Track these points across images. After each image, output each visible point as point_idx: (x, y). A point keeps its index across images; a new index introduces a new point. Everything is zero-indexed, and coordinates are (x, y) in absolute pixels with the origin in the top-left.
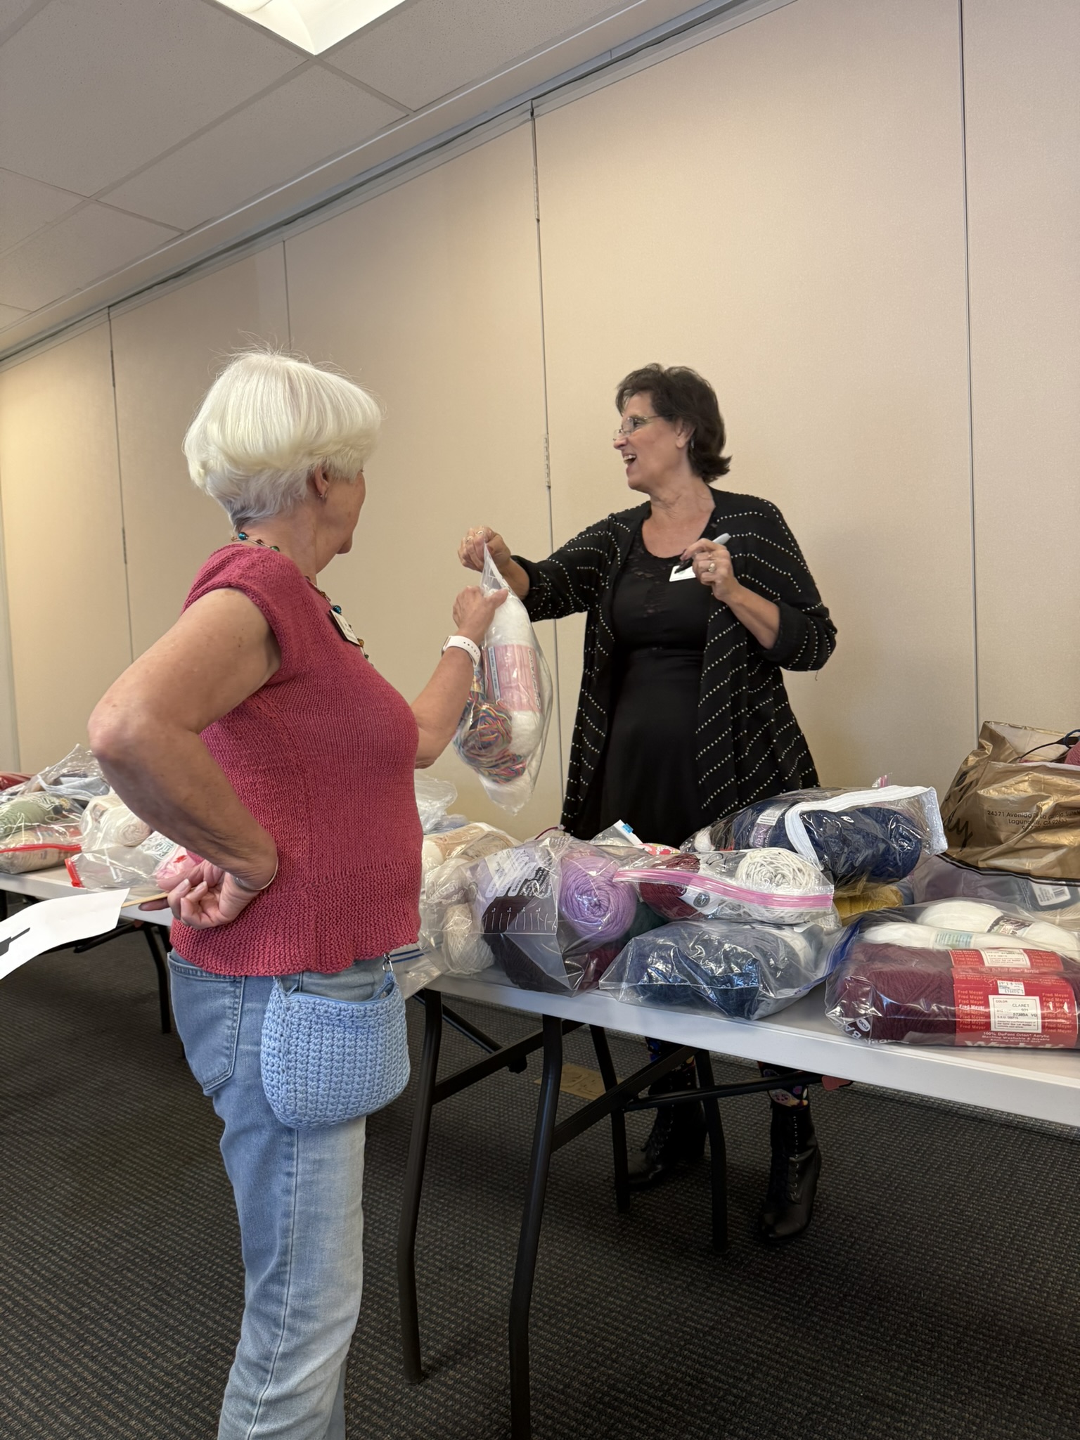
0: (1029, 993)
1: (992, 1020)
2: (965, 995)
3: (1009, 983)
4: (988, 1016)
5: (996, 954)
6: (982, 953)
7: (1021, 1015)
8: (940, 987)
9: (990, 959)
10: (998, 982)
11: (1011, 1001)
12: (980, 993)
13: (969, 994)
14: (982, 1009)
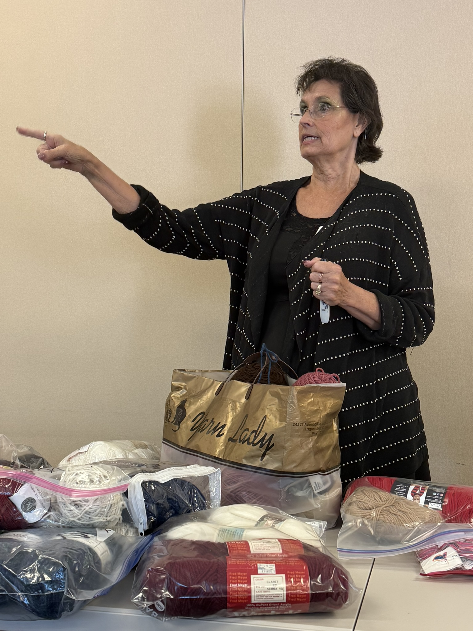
0: (278, 572)
1: (253, 594)
2: (234, 576)
3: (265, 565)
4: (249, 591)
5: (259, 544)
6: (250, 543)
7: (273, 589)
8: (217, 571)
9: (255, 548)
10: (258, 564)
11: (266, 578)
12: (245, 574)
13: (237, 575)
14: (245, 586)
